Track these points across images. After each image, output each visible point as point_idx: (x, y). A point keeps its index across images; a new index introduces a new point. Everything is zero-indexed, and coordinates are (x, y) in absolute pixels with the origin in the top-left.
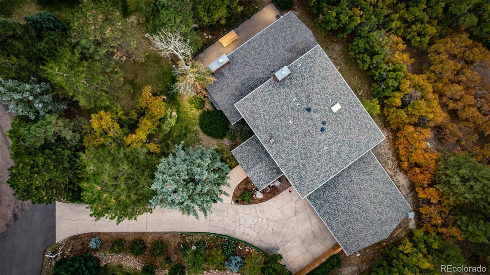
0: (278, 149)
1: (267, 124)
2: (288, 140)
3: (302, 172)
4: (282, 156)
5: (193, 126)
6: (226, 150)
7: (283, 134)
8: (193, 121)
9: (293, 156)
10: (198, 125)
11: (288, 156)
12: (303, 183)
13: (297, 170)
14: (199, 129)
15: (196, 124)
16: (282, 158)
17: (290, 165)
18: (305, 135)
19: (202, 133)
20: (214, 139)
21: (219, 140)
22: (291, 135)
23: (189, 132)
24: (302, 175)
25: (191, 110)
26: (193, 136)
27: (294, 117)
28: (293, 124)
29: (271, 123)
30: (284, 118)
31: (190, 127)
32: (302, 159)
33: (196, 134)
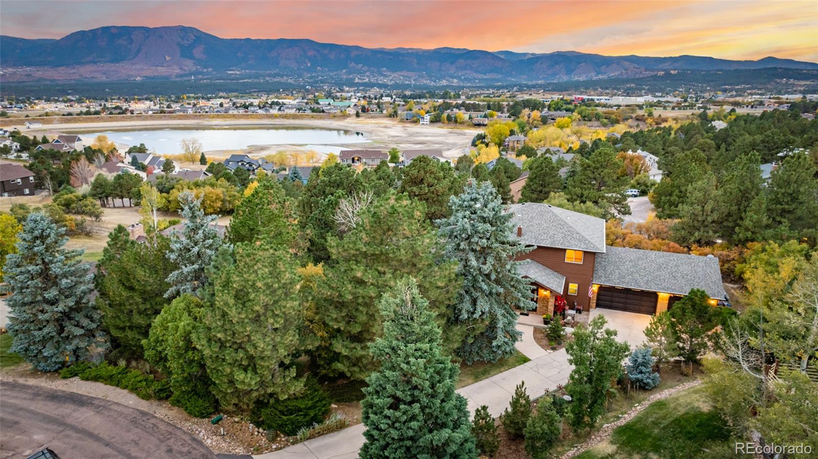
3: (574, 236)
4: (542, 238)
9: (552, 232)
11: (548, 235)
13: (569, 238)
17: (559, 239)
18: (542, 215)
24: (578, 237)
28: (522, 215)
32: (561, 229)
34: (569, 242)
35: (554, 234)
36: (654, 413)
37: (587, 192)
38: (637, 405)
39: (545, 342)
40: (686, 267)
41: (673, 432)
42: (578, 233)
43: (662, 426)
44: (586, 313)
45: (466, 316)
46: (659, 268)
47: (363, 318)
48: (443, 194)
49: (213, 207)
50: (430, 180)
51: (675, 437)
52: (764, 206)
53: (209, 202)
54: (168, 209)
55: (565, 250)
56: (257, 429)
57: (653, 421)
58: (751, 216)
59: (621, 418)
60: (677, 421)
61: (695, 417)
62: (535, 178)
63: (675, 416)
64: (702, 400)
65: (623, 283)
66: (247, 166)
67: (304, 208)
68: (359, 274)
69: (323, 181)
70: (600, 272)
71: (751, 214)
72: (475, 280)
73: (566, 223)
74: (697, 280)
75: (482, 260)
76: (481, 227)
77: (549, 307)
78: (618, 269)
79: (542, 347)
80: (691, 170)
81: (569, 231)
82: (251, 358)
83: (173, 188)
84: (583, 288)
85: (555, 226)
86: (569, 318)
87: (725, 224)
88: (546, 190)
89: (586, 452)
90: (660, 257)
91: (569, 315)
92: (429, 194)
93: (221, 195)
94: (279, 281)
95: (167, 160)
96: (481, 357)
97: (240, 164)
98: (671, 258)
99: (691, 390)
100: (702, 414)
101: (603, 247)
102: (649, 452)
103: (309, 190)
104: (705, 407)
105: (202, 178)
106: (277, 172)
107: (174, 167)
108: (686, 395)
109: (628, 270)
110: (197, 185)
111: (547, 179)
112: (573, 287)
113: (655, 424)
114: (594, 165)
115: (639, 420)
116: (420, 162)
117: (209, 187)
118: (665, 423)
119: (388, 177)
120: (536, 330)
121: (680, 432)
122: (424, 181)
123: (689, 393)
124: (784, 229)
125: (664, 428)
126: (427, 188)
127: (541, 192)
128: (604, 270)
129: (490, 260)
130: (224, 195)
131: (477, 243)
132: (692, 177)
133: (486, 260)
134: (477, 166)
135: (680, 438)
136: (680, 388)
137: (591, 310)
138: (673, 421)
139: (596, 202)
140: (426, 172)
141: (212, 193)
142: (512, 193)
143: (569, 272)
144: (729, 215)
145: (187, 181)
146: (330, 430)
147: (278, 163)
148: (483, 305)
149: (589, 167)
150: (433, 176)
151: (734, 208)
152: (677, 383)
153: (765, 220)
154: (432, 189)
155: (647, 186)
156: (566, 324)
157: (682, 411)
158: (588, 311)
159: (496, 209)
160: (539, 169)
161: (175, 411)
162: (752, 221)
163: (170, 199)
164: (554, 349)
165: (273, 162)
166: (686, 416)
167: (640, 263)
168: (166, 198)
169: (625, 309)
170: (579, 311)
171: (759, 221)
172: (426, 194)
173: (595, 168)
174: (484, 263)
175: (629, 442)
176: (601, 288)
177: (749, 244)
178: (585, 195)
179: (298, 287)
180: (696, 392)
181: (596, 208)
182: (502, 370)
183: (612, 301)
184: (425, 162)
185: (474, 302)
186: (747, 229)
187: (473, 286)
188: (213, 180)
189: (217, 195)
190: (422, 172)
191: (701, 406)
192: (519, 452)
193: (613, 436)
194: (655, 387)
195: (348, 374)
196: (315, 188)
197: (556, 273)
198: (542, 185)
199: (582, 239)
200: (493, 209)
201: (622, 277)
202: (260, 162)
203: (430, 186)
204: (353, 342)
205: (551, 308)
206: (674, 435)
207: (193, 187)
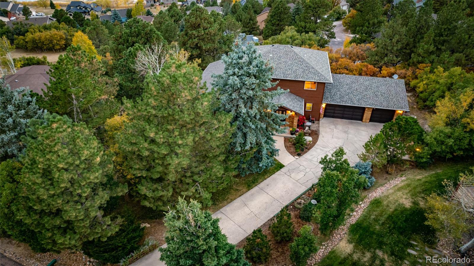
0: (282, 72)
3: (310, 70)
4: (288, 73)
9: (294, 68)
11: (292, 70)
12: (320, 75)
13: (307, 72)
17: (300, 73)
18: (287, 54)
22: (279, 60)
24: (313, 71)
28: (273, 55)
32: (301, 65)
34: (307, 75)
35: (296, 70)
36: (374, 211)
37: (309, 24)
38: (361, 203)
39: (292, 149)
40: (383, 87)
41: (389, 227)
42: (313, 68)
43: (381, 222)
44: (317, 122)
45: (240, 149)
46: (366, 89)
47: (160, 169)
48: (214, 34)
49: (60, 45)
50: (205, 25)
51: (391, 232)
52: (432, 38)
53: (55, 41)
54: (27, 48)
55: (304, 82)
56: (88, 259)
57: (374, 219)
58: (423, 46)
59: (352, 215)
60: (390, 217)
61: (402, 212)
62: (274, 15)
63: (388, 213)
64: (404, 197)
65: (343, 101)
66: (84, 9)
67: (115, 53)
68: (152, 135)
69: (125, 33)
70: (327, 94)
71: (423, 44)
72: (245, 120)
73: (304, 60)
74: (391, 97)
75: (249, 104)
76: (248, 81)
77: (294, 123)
78: (339, 91)
79: (291, 153)
80: (377, 8)
81: (307, 66)
82: (69, 222)
83: (27, 31)
84: (316, 107)
85: (297, 63)
86: (307, 128)
87: (404, 51)
88: (282, 23)
89: (333, 252)
90: (367, 81)
91: (307, 126)
92: (204, 36)
93: (64, 36)
94: (79, 158)
95: (25, 7)
96: (251, 171)
97: (78, 8)
98: (374, 81)
99: (396, 188)
100: (406, 210)
101: (330, 78)
102: (375, 249)
103: (117, 40)
104: (408, 204)
105: (48, 23)
106: (105, 13)
107: (31, 12)
108: (393, 193)
109: (345, 91)
110: (46, 28)
111: (282, 15)
112: (309, 105)
113: (376, 220)
114: (313, 6)
115: (365, 218)
116: (197, 11)
117: (54, 29)
118: (383, 219)
119: (178, 15)
120: (286, 140)
121: (394, 228)
122: (201, 26)
123: (395, 192)
124: (445, 56)
125: (383, 224)
126: (203, 31)
127: (278, 25)
128: (330, 92)
129: (256, 105)
130: (66, 36)
131: (245, 94)
132: (377, 14)
133: (252, 105)
134: (234, 4)
135: (395, 234)
136: (387, 186)
137: (321, 119)
138: (388, 218)
139: (314, 32)
140: (201, 19)
141: (56, 34)
142: (258, 24)
143: (307, 96)
144: (408, 45)
145: (37, 25)
146: (145, 254)
147: (105, 6)
148: (252, 138)
149: (310, 7)
150: (206, 21)
151: (412, 40)
152: (385, 181)
153: (432, 48)
154: (207, 31)
155: (340, 14)
156: (305, 134)
157: (392, 208)
158: (319, 120)
159: (259, 65)
160: (277, 9)
161: (22, 248)
162: (423, 49)
163: (26, 40)
164: (299, 155)
165: (101, 5)
166: (395, 213)
167: (353, 85)
168: (23, 40)
169: (342, 118)
170: (313, 122)
171: (428, 49)
172: (203, 35)
173: (314, 8)
174: (251, 108)
175: (361, 241)
176: (327, 105)
177: (421, 66)
178: (308, 27)
179: (98, 159)
180: (399, 189)
181: (315, 36)
182: (266, 177)
183: (334, 113)
184: (200, 12)
185: (245, 135)
186: (419, 55)
187: (243, 124)
188: (57, 24)
189: (61, 36)
190: (199, 19)
191: (405, 203)
192: (285, 254)
193: (349, 235)
194: (372, 186)
195: (154, 208)
196: (121, 37)
197: (298, 97)
198: (279, 20)
199: (316, 73)
200: (257, 66)
201: (342, 97)
202: (92, 6)
203: (205, 29)
204: (155, 184)
205: (295, 123)
206: (390, 231)
207: (43, 30)
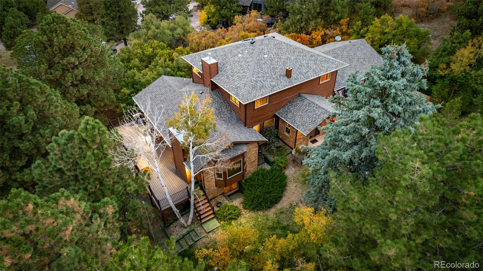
0: (298, 73)
1: (268, 76)
2: (286, 63)
4: (305, 71)
5: (268, 219)
6: (302, 172)
7: (280, 65)
8: (260, 220)
9: (304, 62)
10: (266, 213)
11: (304, 66)
12: (331, 61)
13: (318, 62)
14: (273, 210)
15: (265, 215)
16: (308, 72)
17: (314, 67)
18: (280, 48)
19: (279, 204)
20: (287, 188)
21: (288, 181)
22: (280, 59)
23: (278, 223)
24: (323, 59)
25: (241, 224)
26: (285, 216)
27: (261, 53)
28: (267, 54)
29: (267, 73)
30: (261, 60)
31: (270, 224)
32: (305, 56)
33: (282, 213)
35: (308, 64)
40: (359, 53)
46: (350, 60)
74: (371, 60)
85: (299, 56)
90: (342, 51)
98: (348, 49)
143: (321, 90)
177: (342, 22)
199: (327, 60)
